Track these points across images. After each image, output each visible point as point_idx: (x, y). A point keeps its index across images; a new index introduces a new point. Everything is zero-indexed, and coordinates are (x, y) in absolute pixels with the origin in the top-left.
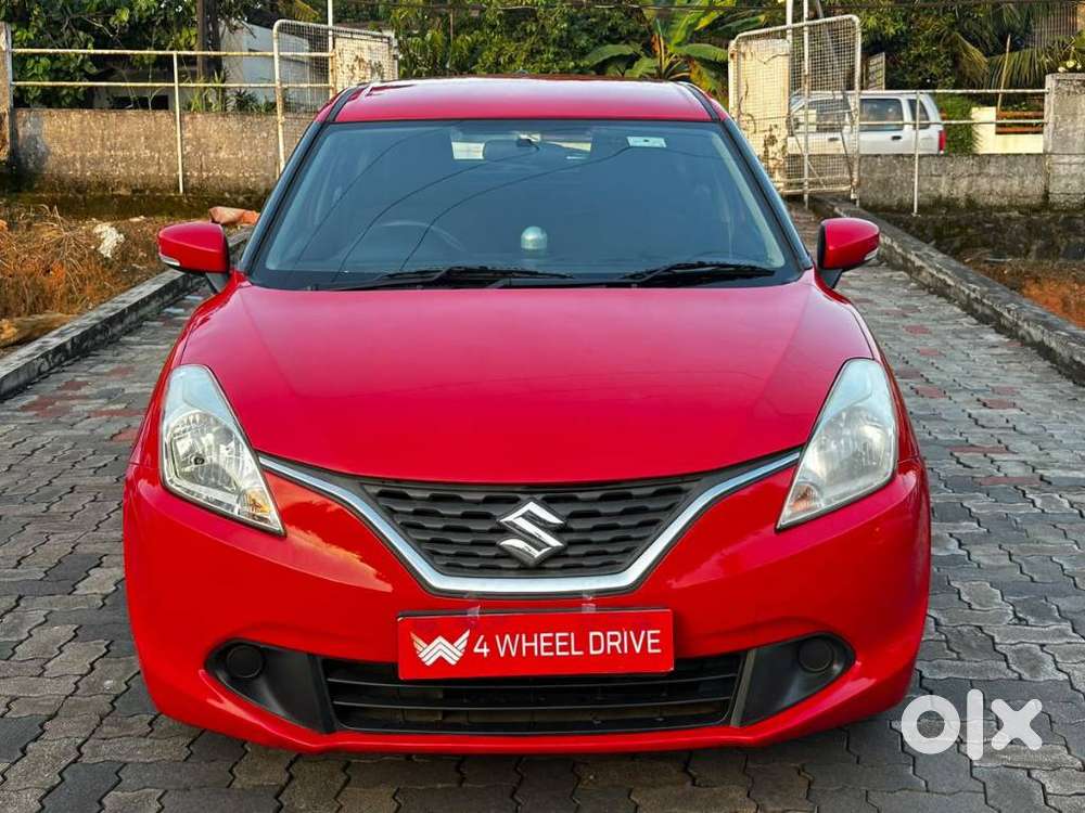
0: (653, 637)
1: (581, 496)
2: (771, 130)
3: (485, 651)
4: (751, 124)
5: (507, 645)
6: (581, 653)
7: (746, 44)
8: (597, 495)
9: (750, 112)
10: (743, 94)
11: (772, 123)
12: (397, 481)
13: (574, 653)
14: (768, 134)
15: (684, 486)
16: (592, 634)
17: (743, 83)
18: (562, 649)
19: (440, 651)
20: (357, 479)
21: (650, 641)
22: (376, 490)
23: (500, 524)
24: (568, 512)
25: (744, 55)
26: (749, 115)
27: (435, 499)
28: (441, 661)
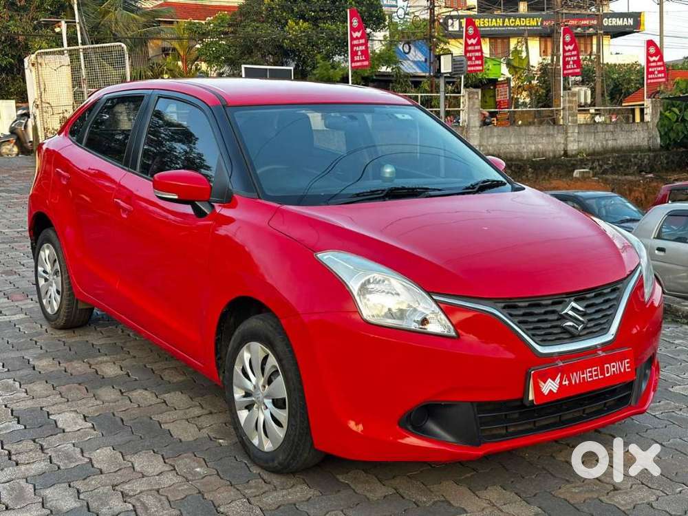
0: (628, 363)
1: (588, 296)
2: (63, 113)
3: (567, 383)
4: (50, 109)
5: (576, 378)
6: (602, 377)
7: (41, 57)
8: (593, 294)
9: (48, 101)
10: (42, 90)
11: (64, 108)
12: (510, 299)
13: (600, 377)
14: (61, 115)
15: (618, 286)
16: (606, 366)
17: (42, 83)
18: (596, 375)
19: (550, 386)
20: (492, 300)
21: (626, 365)
22: (503, 305)
23: (561, 315)
24: (585, 305)
25: (40, 64)
26: (49, 103)
27: (530, 306)
28: (551, 391)
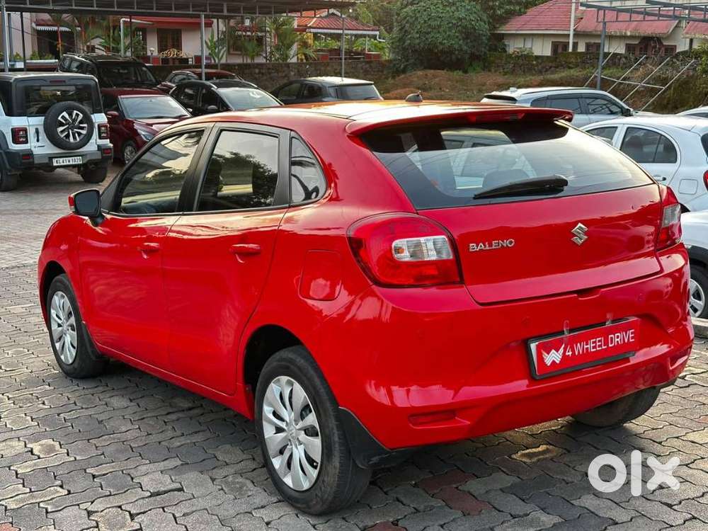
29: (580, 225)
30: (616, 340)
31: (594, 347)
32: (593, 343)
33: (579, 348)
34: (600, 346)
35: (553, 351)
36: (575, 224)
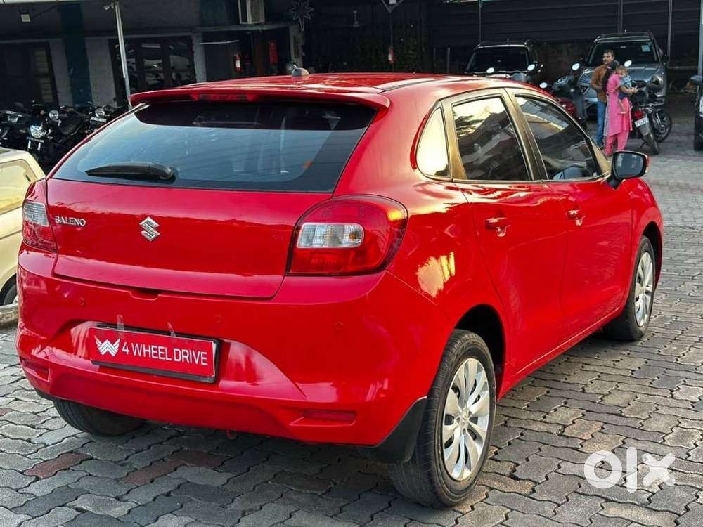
29: (149, 219)
30: (183, 356)
31: (155, 355)
32: (154, 349)
33: (137, 350)
34: (162, 356)
35: (107, 341)
36: (144, 217)
